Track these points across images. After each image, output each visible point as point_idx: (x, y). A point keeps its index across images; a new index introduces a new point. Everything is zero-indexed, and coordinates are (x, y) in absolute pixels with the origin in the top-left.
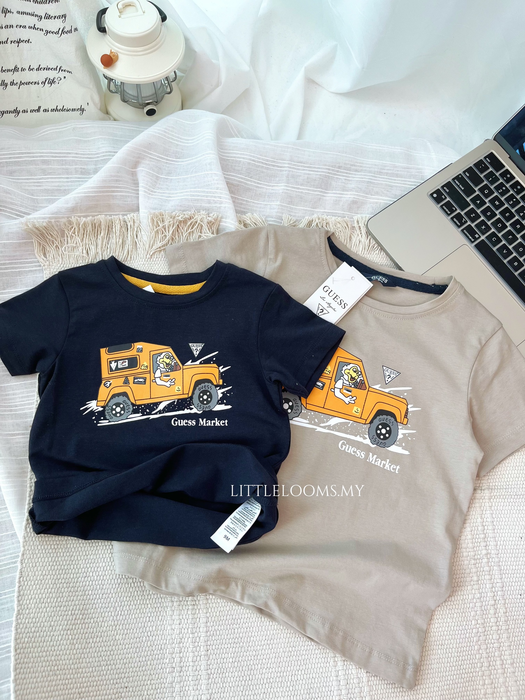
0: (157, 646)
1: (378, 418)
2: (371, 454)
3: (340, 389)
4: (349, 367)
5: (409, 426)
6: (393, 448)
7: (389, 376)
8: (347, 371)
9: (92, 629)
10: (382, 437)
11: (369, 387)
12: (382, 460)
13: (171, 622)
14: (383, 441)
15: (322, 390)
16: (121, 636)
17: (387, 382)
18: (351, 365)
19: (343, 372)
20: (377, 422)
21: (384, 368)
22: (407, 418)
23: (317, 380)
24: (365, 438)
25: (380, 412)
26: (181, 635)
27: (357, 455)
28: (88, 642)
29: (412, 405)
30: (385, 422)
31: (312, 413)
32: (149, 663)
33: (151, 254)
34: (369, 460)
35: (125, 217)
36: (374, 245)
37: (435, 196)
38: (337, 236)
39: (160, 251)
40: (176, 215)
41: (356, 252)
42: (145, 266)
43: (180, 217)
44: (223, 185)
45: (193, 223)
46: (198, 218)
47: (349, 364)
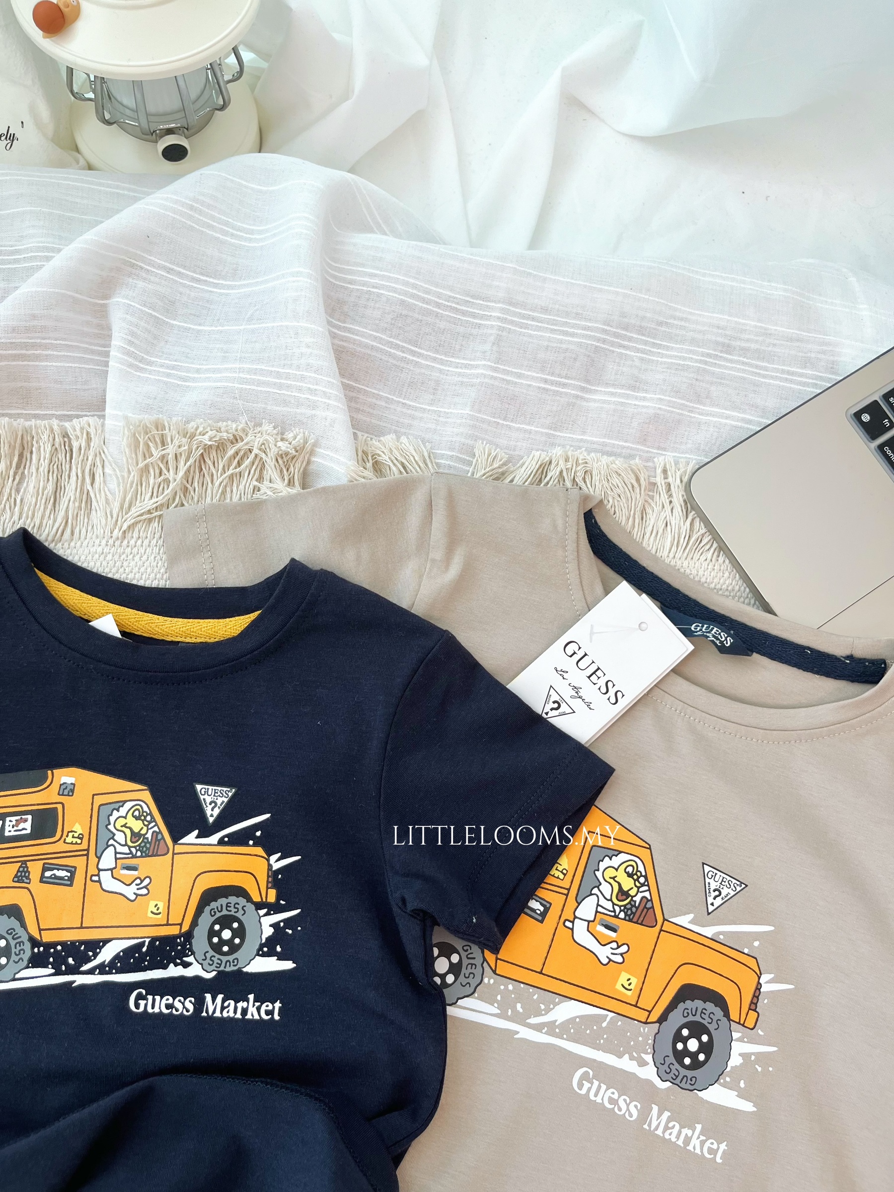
1: (681, 1006)
2: (655, 1109)
3: (589, 922)
4: (616, 861)
5: (760, 1031)
6: (715, 1094)
7: (717, 893)
8: (610, 873)
10: (687, 1061)
11: (664, 920)
12: (682, 1127)
14: (690, 1074)
15: (541, 921)
17: (711, 908)
18: (623, 857)
19: (599, 874)
20: (677, 1018)
21: (707, 868)
22: (755, 1010)
23: (531, 895)
24: (642, 1064)
25: (688, 992)
27: (620, 1109)
29: (772, 976)
30: (697, 1018)
31: (510, 987)
33: (125, 527)
34: (650, 1125)
35: (67, 425)
36: (703, 535)
37: (866, 418)
38: (609, 507)
39: (150, 520)
40: (196, 429)
41: (653, 551)
42: (107, 558)
43: (206, 437)
44: (324, 359)
45: (241, 453)
46: (254, 440)
47: (616, 853)
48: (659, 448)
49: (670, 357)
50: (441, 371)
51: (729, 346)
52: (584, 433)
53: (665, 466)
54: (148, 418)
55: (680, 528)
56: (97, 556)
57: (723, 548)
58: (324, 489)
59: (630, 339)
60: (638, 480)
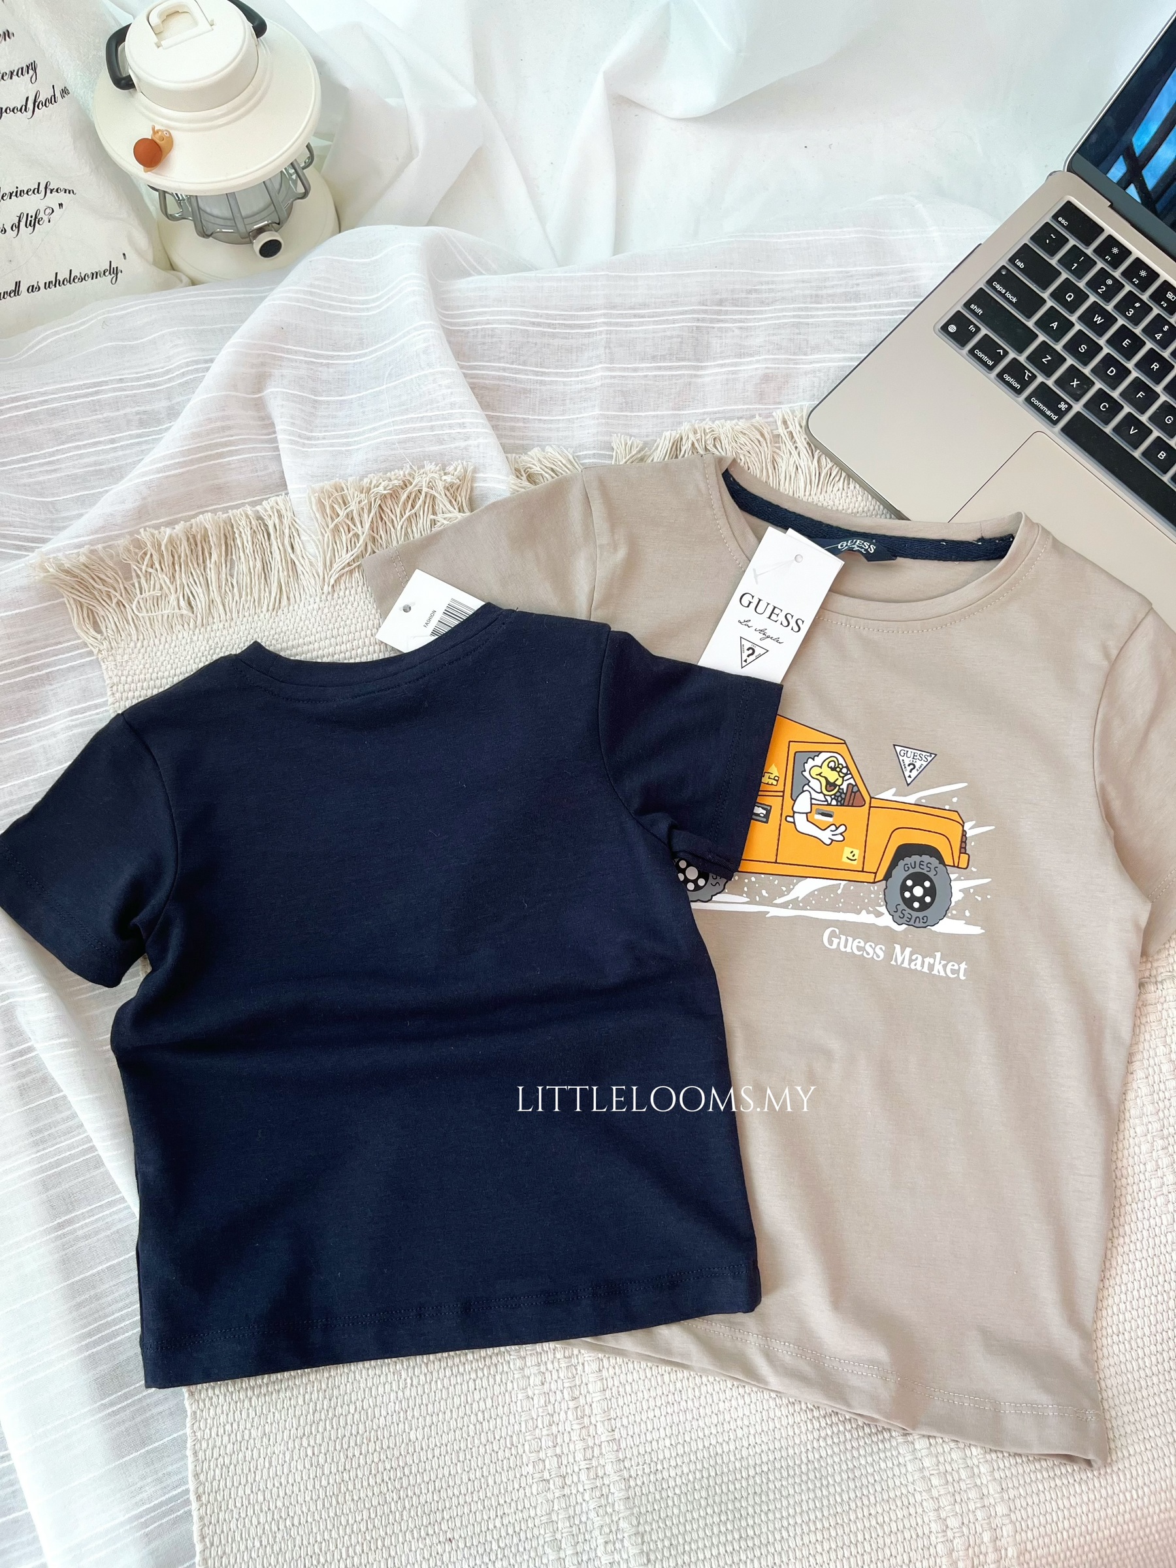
0: (502, 1441)
1: (901, 863)
2: (898, 947)
3: (807, 813)
4: (818, 760)
5: (973, 869)
6: (946, 926)
7: (912, 767)
8: (816, 771)
9: (354, 1427)
10: (916, 905)
11: (871, 798)
12: (924, 957)
13: (522, 1383)
14: (921, 914)
15: (767, 822)
16: (420, 1430)
17: (909, 780)
18: (823, 756)
19: (806, 774)
20: (899, 873)
21: (898, 749)
22: (965, 853)
23: (754, 804)
24: (879, 914)
25: (905, 851)
26: (550, 1408)
27: (868, 954)
28: (350, 1455)
29: (974, 822)
30: (917, 870)
31: (753, 879)
32: (491, 1482)
33: (332, 582)
34: (896, 961)
35: (258, 508)
36: (831, 469)
37: (952, 328)
38: (742, 464)
39: (351, 572)
40: (371, 483)
41: (791, 494)
42: (325, 612)
43: (381, 487)
44: (463, 395)
45: (413, 496)
46: (420, 481)
47: (817, 754)
48: (775, 403)
49: (766, 319)
50: (565, 384)
51: (817, 296)
52: (705, 406)
53: (784, 418)
54: (327, 485)
55: (809, 468)
56: (315, 612)
57: (851, 476)
58: (494, 504)
59: (726, 313)
60: (762, 435)
